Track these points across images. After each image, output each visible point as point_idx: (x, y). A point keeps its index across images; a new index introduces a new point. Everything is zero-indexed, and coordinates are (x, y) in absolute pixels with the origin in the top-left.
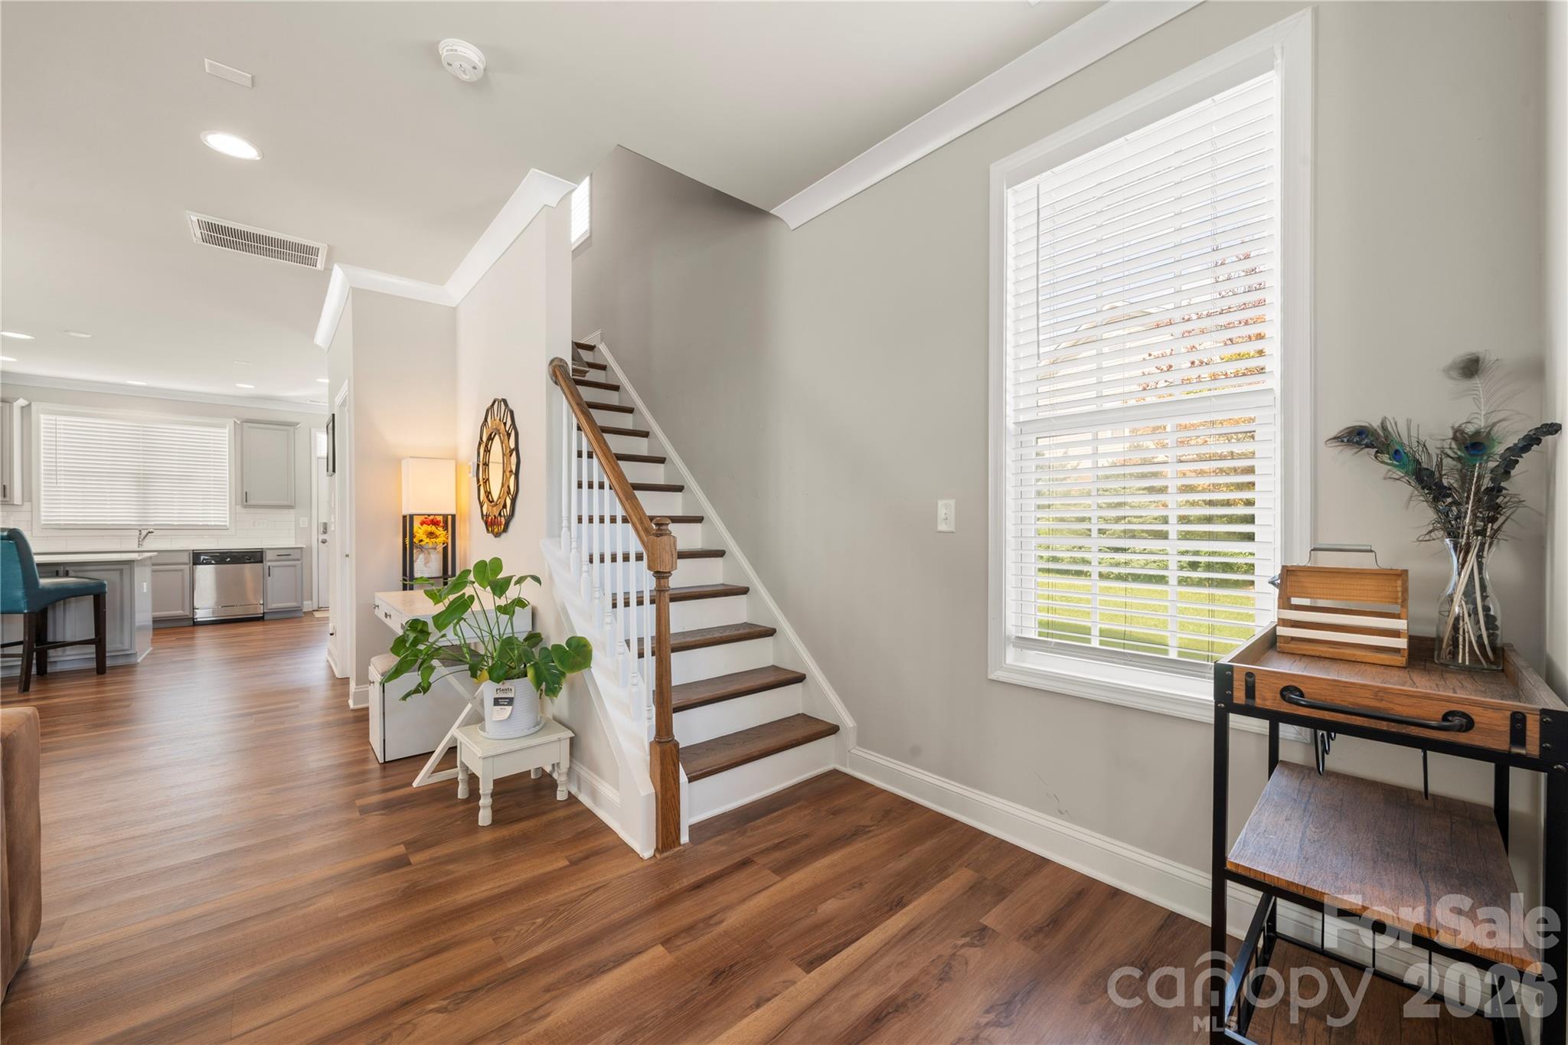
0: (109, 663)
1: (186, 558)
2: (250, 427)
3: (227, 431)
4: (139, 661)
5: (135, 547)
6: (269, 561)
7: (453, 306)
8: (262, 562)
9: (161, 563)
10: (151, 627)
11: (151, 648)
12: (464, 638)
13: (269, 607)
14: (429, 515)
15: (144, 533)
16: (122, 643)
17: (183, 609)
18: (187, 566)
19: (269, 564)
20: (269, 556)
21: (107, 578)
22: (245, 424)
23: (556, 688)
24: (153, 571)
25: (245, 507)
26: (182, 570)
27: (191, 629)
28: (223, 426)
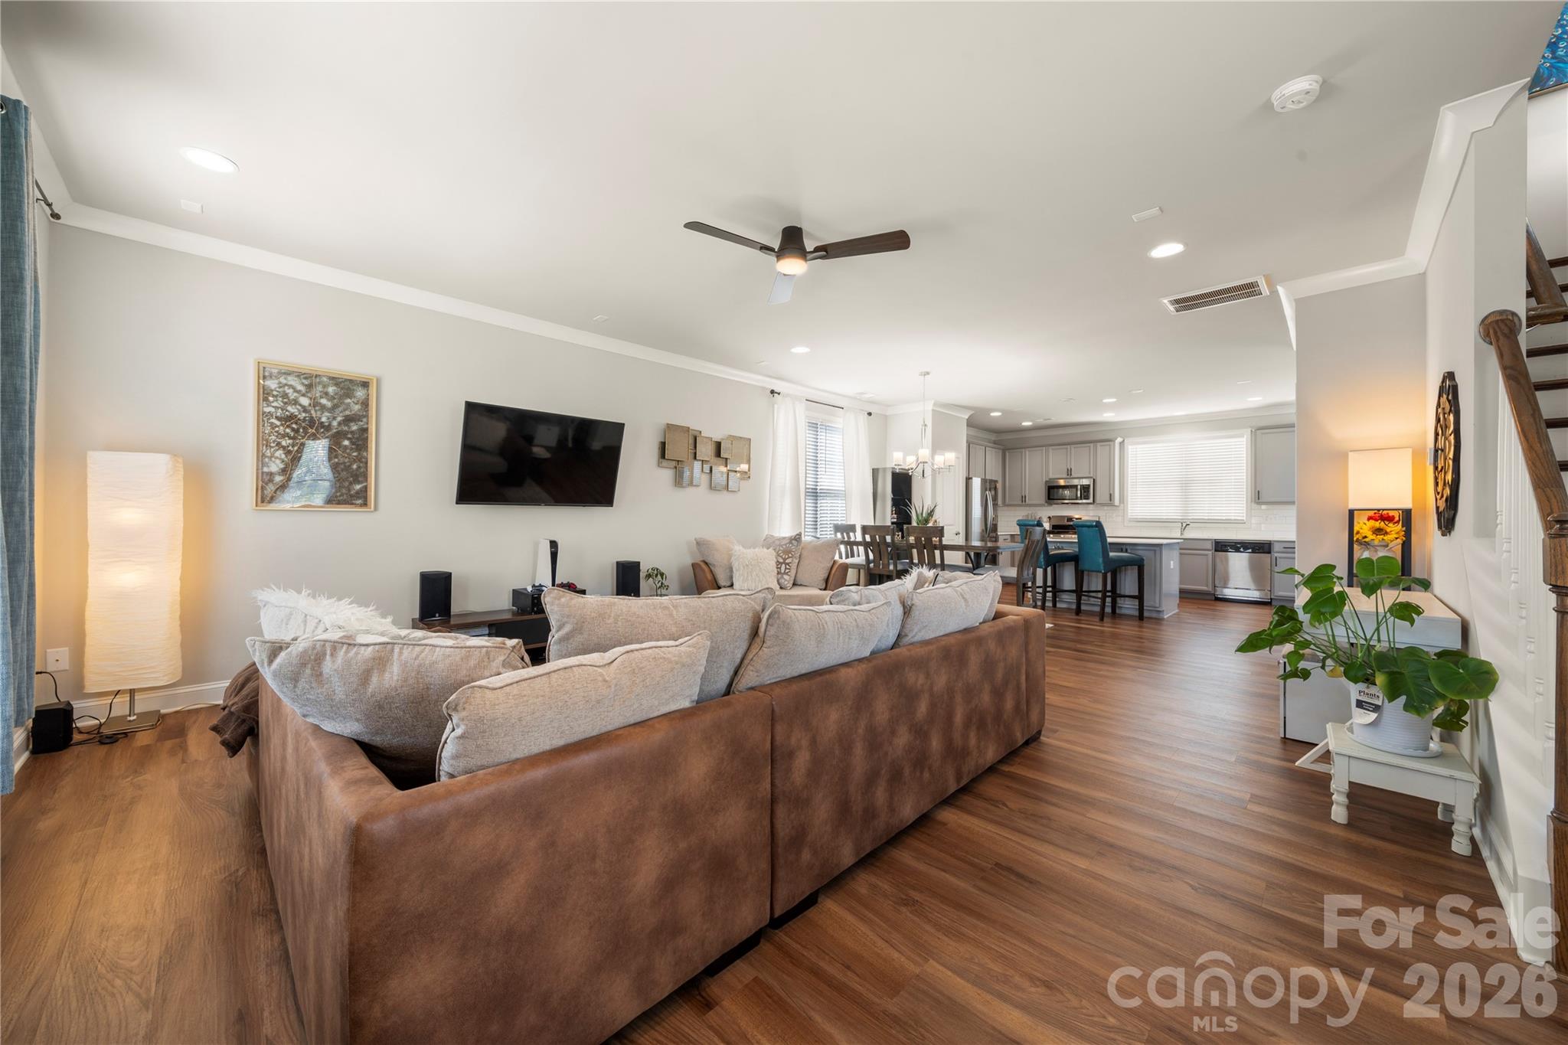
0: (1146, 614)
1: (1209, 546)
2: (1263, 434)
3: (1244, 439)
4: (1165, 617)
5: (1179, 536)
6: (1277, 552)
7: (1421, 272)
8: (1269, 552)
9: (1187, 548)
10: (1178, 596)
11: (1177, 611)
12: (1394, 642)
13: (1276, 594)
14: (1379, 510)
15: (1184, 525)
16: (1155, 602)
17: (1207, 586)
18: (1210, 552)
19: (1276, 555)
20: (1276, 548)
21: (1145, 554)
22: (1258, 431)
23: (1424, 708)
24: (1181, 554)
25: (1258, 503)
26: (1207, 555)
27: (1213, 602)
28: (1242, 436)
